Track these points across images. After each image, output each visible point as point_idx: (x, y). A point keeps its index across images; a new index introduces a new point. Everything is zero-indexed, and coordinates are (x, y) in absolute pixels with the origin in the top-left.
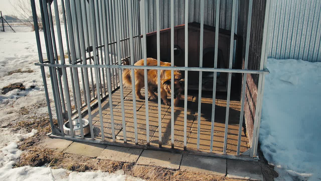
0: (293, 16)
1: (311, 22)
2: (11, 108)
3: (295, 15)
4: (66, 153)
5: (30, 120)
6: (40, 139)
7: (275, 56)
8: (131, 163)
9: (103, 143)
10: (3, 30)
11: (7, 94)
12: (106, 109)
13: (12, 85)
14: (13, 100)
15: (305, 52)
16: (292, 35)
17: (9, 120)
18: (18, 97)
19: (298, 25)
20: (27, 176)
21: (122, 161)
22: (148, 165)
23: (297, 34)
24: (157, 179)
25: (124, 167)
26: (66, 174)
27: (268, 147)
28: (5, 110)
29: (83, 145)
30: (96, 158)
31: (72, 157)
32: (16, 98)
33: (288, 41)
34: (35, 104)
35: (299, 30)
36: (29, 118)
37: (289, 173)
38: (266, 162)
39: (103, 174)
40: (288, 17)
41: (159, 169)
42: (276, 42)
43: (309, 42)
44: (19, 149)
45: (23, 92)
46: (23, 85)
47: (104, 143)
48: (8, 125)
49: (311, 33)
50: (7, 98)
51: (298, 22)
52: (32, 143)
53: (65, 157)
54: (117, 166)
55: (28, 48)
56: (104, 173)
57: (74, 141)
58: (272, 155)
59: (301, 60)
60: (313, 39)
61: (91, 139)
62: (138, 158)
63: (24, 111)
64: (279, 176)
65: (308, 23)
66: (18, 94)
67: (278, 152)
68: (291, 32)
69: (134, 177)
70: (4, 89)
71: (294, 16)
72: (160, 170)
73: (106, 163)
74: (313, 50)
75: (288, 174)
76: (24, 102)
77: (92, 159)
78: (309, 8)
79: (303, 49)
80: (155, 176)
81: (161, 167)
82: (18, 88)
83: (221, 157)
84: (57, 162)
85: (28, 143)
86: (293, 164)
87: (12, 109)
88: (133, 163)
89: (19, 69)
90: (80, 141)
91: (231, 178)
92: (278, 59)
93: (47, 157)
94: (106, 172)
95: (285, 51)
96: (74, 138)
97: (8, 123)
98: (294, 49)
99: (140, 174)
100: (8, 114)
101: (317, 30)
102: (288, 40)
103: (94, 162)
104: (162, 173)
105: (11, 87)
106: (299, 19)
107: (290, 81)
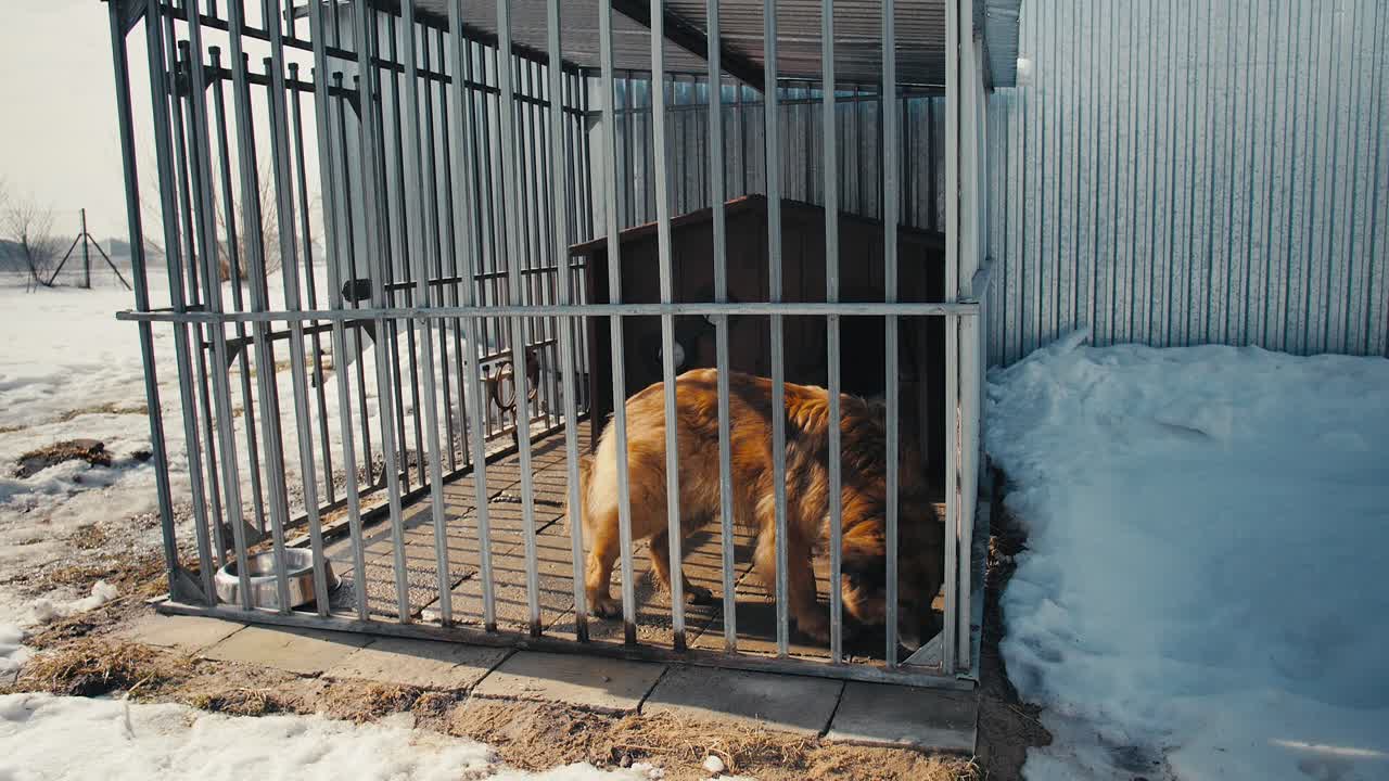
0: (1209, 170)
1: (1283, 192)
2: (40, 526)
3: (1213, 166)
4: (207, 660)
5: (104, 564)
6: (118, 619)
7: (1146, 336)
8: (451, 692)
9: (359, 629)
10: (84, 283)
11: (33, 477)
12: (416, 527)
13: (59, 445)
14: (53, 500)
15: (1271, 317)
16: (1211, 246)
17: (18, 565)
18: (77, 489)
19: (1232, 206)
20: (30, 722)
21: (417, 684)
22: (515, 699)
23: (1230, 244)
24: (537, 744)
25: (419, 704)
26: (181, 722)
27: (1032, 642)
28: (13, 532)
29: (283, 636)
30: (317, 676)
31: (226, 673)
32: (69, 492)
33: (1195, 273)
34: (140, 516)
35: (1237, 227)
36: (103, 558)
37: (1100, 736)
38: (1009, 693)
39: (328, 725)
40: (1189, 176)
41: (553, 709)
42: (1148, 278)
43: (1284, 275)
44: (27, 645)
45: (98, 472)
46: (105, 448)
47: (364, 629)
48: (11, 580)
49: (1290, 237)
50: (33, 492)
51: (1232, 195)
52: (84, 629)
53: (200, 672)
54: (391, 700)
55: (163, 336)
56: (334, 722)
57: (249, 623)
58: (1043, 673)
59: (1258, 350)
60: (1298, 258)
61: (316, 614)
62: (485, 677)
63: (89, 534)
64: (1056, 742)
65: (1271, 197)
66: (78, 480)
67: (1072, 658)
68: (1206, 237)
69: (447, 737)
70: (25, 459)
71: (1213, 172)
72: (556, 712)
73: (351, 691)
74: (1303, 305)
75: (1096, 736)
76: (97, 507)
77: (304, 680)
78: (1269, 137)
79: (1262, 303)
80: (532, 734)
81: (565, 703)
82: (84, 457)
83: (823, 674)
84: (161, 685)
85: (68, 627)
86: (1125, 703)
87: (44, 527)
88: (460, 689)
89: (106, 401)
90: (273, 622)
91: (842, 742)
92: (1161, 346)
93: (125, 668)
94: (344, 719)
95: (1189, 314)
96: (252, 613)
97: (15, 572)
98: (1224, 302)
99: (476, 727)
100: (22, 544)
101: (1312, 222)
102: (1195, 266)
103: (308, 689)
104: (563, 724)
105: (57, 452)
106: (1232, 181)
107: (1196, 424)
